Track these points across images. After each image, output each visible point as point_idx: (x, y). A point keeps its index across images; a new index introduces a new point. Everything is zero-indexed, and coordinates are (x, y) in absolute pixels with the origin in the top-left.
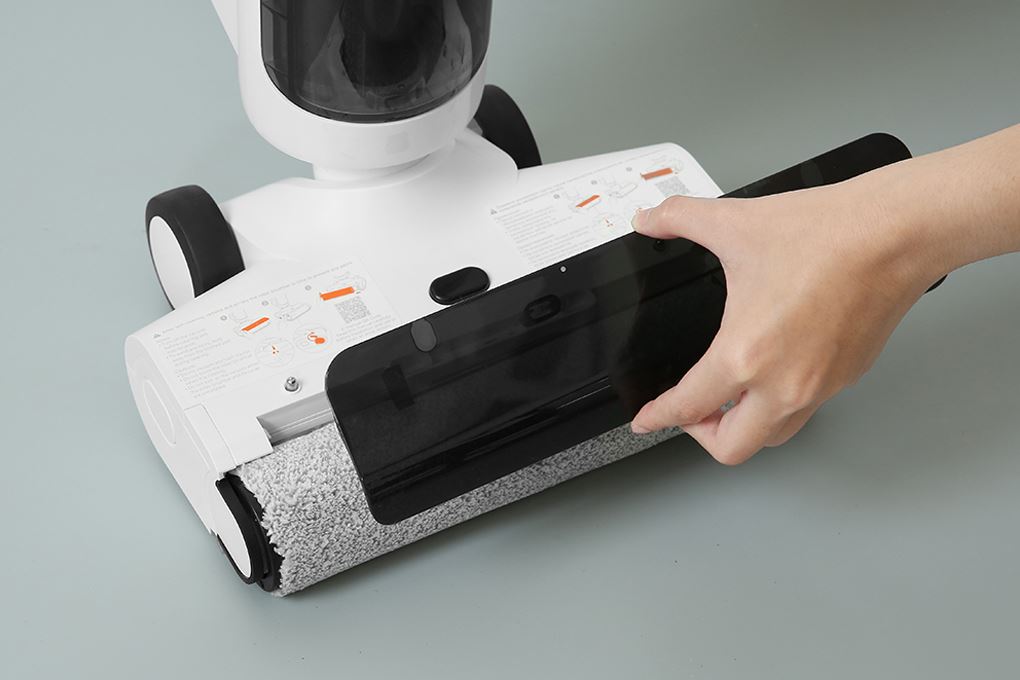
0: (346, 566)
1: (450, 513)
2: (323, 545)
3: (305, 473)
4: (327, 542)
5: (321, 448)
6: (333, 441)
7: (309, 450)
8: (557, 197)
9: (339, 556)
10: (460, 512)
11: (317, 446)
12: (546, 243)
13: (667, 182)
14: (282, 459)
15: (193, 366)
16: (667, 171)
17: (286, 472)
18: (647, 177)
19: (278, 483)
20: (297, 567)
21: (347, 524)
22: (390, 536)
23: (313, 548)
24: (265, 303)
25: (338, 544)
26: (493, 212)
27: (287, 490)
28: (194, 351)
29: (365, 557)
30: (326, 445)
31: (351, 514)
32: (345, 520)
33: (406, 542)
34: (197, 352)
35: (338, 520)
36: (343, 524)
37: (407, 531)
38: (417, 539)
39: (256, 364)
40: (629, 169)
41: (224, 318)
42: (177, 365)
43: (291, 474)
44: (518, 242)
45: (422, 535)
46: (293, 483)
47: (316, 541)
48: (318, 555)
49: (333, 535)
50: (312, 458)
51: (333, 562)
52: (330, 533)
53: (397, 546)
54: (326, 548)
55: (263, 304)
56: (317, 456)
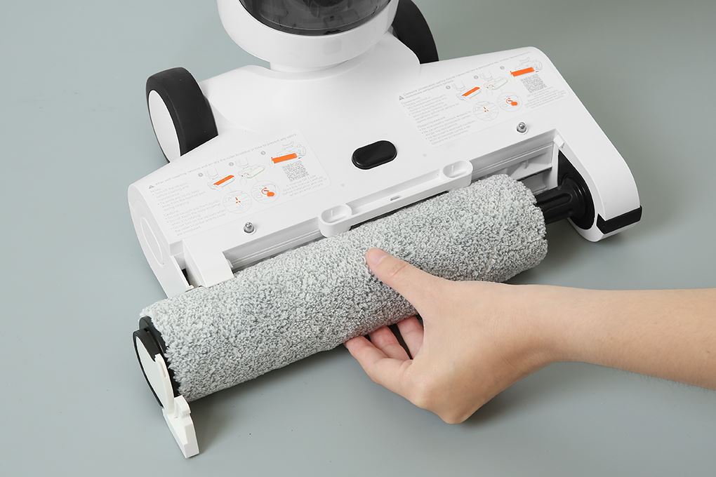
0: (228, 385)
1: (307, 347)
2: (211, 372)
3: (199, 318)
4: (214, 370)
5: (213, 299)
6: (222, 293)
7: (203, 301)
8: (448, 88)
9: (223, 379)
10: (314, 346)
11: (209, 297)
12: (440, 123)
13: (530, 78)
14: (183, 306)
15: (177, 211)
16: (530, 70)
17: (185, 317)
18: (515, 74)
19: (178, 325)
20: (191, 387)
21: (229, 356)
22: (262, 364)
23: (204, 374)
24: (231, 164)
25: (222, 371)
26: (401, 98)
27: (185, 331)
28: (178, 200)
29: (242, 379)
30: (216, 296)
31: (232, 350)
32: (228, 354)
33: (274, 367)
34: (181, 200)
35: (223, 354)
36: (227, 357)
37: (274, 361)
38: (282, 366)
39: (223, 211)
40: (502, 68)
41: (201, 175)
42: (165, 210)
43: (189, 318)
44: (419, 122)
45: (286, 363)
46: (189, 325)
47: (206, 369)
48: (208, 379)
49: (219, 365)
50: (205, 306)
51: (219, 383)
52: (216, 363)
53: (267, 371)
54: (213, 374)
55: (230, 164)
56: (209, 306)
